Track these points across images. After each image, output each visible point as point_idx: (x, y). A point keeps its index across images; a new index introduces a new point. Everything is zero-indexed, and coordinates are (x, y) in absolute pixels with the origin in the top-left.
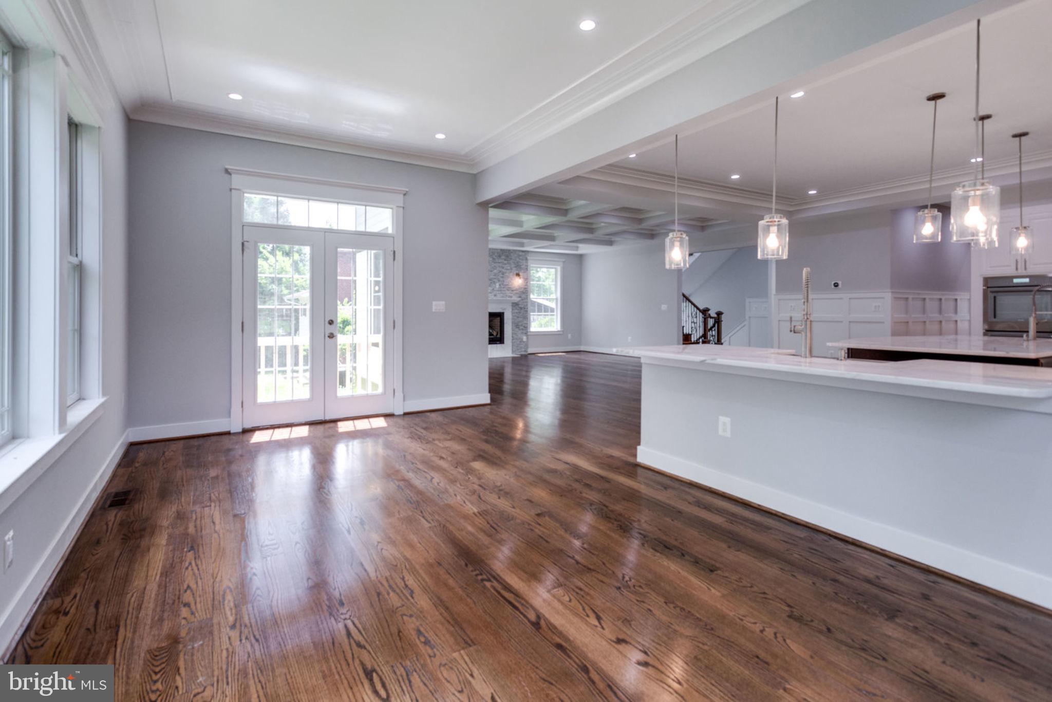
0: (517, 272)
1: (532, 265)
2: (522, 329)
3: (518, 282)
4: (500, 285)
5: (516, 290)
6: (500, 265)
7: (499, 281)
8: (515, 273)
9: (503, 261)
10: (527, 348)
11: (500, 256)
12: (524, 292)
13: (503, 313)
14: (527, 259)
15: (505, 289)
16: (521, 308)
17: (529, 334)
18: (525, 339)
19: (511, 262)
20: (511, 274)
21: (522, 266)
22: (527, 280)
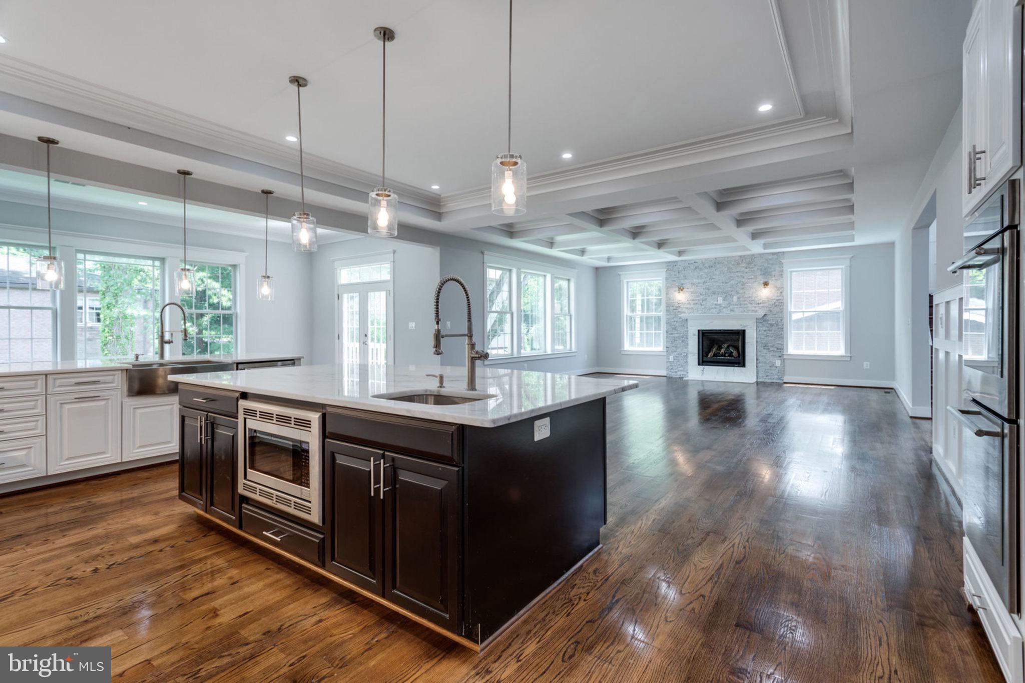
0: (766, 280)
1: (788, 270)
2: (774, 351)
3: (765, 293)
4: (739, 298)
5: (764, 302)
6: (739, 274)
7: (738, 293)
8: (762, 282)
9: (743, 269)
10: (784, 374)
11: (738, 264)
12: (778, 306)
13: (744, 331)
14: (781, 263)
15: (746, 302)
16: (772, 325)
17: (785, 357)
18: (778, 363)
19: (755, 269)
20: (755, 284)
21: (773, 273)
22: (781, 290)
